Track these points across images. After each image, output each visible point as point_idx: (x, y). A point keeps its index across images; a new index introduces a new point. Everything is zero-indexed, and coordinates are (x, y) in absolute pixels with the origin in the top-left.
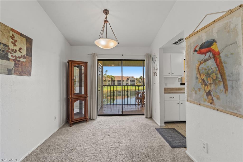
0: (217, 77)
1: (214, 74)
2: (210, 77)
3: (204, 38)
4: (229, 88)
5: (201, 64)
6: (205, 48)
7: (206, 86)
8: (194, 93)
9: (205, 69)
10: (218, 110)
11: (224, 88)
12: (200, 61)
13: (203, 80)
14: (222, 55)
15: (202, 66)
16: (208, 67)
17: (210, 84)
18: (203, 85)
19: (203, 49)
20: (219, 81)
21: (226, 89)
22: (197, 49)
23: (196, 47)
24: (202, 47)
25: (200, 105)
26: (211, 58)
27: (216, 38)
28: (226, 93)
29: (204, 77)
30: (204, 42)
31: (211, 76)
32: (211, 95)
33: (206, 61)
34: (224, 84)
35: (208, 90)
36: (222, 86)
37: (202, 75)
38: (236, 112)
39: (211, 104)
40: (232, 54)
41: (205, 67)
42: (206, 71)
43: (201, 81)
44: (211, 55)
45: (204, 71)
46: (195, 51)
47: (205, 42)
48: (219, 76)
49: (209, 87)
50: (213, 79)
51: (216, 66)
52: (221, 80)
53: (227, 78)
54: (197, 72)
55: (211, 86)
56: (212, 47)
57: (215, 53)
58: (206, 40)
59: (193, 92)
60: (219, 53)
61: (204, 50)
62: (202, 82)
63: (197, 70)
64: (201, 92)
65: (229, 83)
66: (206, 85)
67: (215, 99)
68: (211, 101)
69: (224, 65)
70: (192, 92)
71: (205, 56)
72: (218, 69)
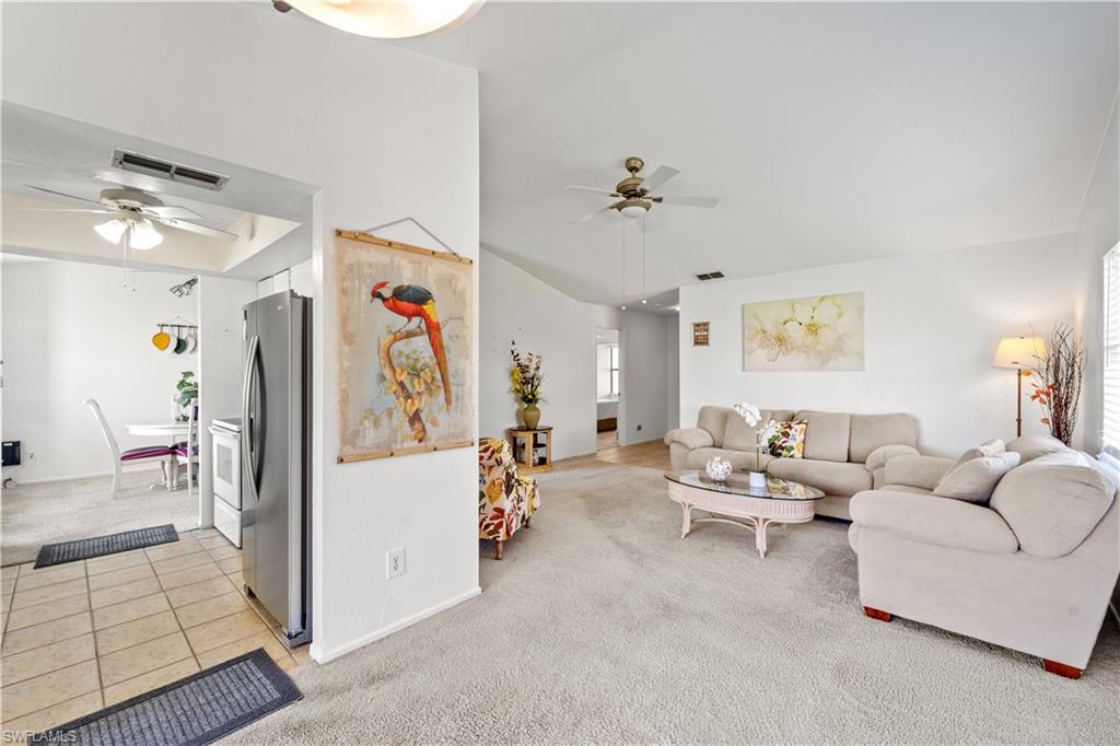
0: (433, 378)
1: (427, 370)
2: (419, 376)
3: (407, 276)
4: (453, 400)
5: (395, 340)
6: (409, 301)
7: (410, 401)
8: (372, 426)
9: (408, 357)
10: (435, 449)
11: (446, 400)
12: (394, 330)
13: (401, 384)
14: (445, 332)
15: (399, 345)
16: (415, 351)
17: (419, 393)
18: (402, 399)
19: (402, 300)
20: (438, 387)
21: (448, 401)
22: (387, 293)
23: (383, 285)
24: (399, 293)
25: (392, 455)
26: (422, 333)
27: (434, 291)
28: (448, 409)
29: (404, 377)
30: (406, 283)
31: (422, 374)
32: (420, 420)
33: (409, 335)
34: (445, 392)
35: (414, 409)
36: (442, 396)
37: (398, 371)
38: (461, 440)
39: (420, 441)
40: (457, 336)
41: (407, 351)
42: (411, 361)
43: (395, 387)
44: (423, 325)
45: (403, 359)
46: (376, 295)
47: (409, 287)
48: (438, 376)
49: (416, 402)
50: (425, 381)
51: (432, 353)
52: (441, 384)
53: (451, 380)
54: (382, 361)
55: (421, 399)
56: (425, 307)
57: (431, 322)
58: (413, 284)
59: (366, 422)
60: (438, 329)
61: (404, 305)
62: (400, 390)
63: (382, 355)
64: (393, 419)
65: (453, 389)
66: (409, 396)
67: (428, 426)
68: (420, 436)
69: (447, 354)
70: (361, 423)
71: (409, 321)
72: (435, 361)
